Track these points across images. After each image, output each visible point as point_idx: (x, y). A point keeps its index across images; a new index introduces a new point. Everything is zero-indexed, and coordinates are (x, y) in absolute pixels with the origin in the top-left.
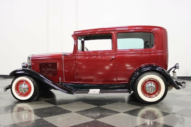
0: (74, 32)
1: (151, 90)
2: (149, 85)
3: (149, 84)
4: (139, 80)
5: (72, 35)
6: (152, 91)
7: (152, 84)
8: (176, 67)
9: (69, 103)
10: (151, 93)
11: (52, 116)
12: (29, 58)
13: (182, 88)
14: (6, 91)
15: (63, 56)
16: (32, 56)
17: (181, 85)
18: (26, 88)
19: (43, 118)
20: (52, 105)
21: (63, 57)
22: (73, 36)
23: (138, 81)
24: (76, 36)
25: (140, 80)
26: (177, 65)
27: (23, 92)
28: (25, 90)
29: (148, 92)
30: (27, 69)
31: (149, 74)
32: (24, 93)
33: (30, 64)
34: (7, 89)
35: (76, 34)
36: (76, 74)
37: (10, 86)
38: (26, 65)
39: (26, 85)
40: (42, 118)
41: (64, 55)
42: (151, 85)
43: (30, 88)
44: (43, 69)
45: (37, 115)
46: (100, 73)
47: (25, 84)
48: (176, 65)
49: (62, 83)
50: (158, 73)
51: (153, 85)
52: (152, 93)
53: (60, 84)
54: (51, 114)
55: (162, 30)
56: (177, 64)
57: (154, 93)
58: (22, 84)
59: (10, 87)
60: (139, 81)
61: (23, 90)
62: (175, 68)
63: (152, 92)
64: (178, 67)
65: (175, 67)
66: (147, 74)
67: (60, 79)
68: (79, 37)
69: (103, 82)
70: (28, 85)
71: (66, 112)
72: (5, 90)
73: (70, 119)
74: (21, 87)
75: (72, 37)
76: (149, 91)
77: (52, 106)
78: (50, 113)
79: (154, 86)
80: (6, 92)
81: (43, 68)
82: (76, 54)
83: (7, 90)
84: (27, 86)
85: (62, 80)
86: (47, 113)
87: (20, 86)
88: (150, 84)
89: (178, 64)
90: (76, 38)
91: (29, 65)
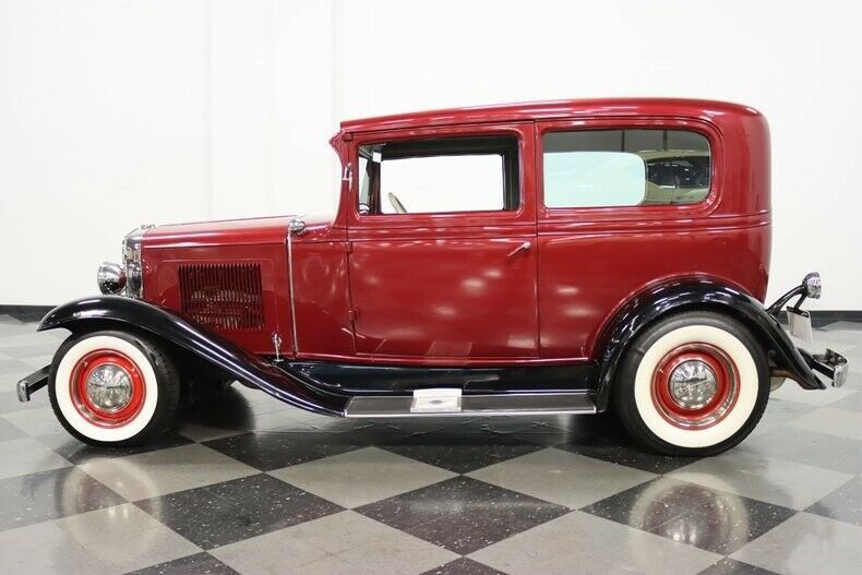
0: (343, 125)
1: (693, 394)
2: (686, 372)
3: (688, 368)
4: (641, 349)
5: (330, 138)
6: (700, 399)
7: (700, 368)
8: (806, 288)
9: (324, 456)
10: (693, 407)
11: (253, 535)
12: (130, 243)
13: (833, 385)
14: (29, 399)
15: (292, 236)
16: (144, 236)
17: (830, 374)
18: (121, 387)
19: (210, 552)
20: (244, 466)
21: (289, 238)
22: (334, 142)
23: (636, 356)
24: (352, 144)
25: (647, 348)
26: (813, 278)
27: (107, 407)
28: (115, 396)
29: (682, 405)
30: (124, 295)
31: (687, 320)
32: (114, 410)
33: (135, 270)
34: (31, 388)
35: (352, 133)
36: (351, 319)
37: (46, 369)
38: (116, 278)
39: (120, 374)
40: (205, 546)
41: (294, 233)
42: (696, 370)
43: (138, 386)
44: (197, 296)
45: (182, 533)
46: (446, 311)
47: (116, 370)
48: (809, 282)
49: (287, 361)
50: (727, 319)
51: (703, 371)
52: (700, 406)
53: (278, 364)
54: (248, 523)
55: (745, 120)
56: (810, 276)
57: (708, 409)
58: (103, 367)
59: (46, 378)
60: (642, 355)
61: (108, 394)
62: (800, 296)
63: (698, 403)
64: (817, 288)
65: (804, 291)
66: (681, 322)
67: (277, 341)
68: (363, 149)
69: (473, 355)
70: (130, 373)
71: (318, 510)
72: (24, 393)
73: (343, 551)
74: (98, 383)
75: (330, 147)
76: (685, 399)
77: (245, 475)
78: (241, 518)
79: (710, 378)
80: (26, 403)
81: (199, 289)
82: (352, 230)
83: (31, 396)
84: (125, 378)
85: (285, 346)
86: (225, 517)
87: (93, 378)
88: (690, 369)
89: (816, 275)
90: (353, 153)
91: (130, 274)
